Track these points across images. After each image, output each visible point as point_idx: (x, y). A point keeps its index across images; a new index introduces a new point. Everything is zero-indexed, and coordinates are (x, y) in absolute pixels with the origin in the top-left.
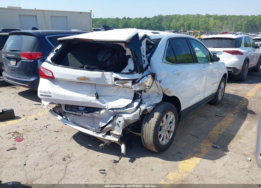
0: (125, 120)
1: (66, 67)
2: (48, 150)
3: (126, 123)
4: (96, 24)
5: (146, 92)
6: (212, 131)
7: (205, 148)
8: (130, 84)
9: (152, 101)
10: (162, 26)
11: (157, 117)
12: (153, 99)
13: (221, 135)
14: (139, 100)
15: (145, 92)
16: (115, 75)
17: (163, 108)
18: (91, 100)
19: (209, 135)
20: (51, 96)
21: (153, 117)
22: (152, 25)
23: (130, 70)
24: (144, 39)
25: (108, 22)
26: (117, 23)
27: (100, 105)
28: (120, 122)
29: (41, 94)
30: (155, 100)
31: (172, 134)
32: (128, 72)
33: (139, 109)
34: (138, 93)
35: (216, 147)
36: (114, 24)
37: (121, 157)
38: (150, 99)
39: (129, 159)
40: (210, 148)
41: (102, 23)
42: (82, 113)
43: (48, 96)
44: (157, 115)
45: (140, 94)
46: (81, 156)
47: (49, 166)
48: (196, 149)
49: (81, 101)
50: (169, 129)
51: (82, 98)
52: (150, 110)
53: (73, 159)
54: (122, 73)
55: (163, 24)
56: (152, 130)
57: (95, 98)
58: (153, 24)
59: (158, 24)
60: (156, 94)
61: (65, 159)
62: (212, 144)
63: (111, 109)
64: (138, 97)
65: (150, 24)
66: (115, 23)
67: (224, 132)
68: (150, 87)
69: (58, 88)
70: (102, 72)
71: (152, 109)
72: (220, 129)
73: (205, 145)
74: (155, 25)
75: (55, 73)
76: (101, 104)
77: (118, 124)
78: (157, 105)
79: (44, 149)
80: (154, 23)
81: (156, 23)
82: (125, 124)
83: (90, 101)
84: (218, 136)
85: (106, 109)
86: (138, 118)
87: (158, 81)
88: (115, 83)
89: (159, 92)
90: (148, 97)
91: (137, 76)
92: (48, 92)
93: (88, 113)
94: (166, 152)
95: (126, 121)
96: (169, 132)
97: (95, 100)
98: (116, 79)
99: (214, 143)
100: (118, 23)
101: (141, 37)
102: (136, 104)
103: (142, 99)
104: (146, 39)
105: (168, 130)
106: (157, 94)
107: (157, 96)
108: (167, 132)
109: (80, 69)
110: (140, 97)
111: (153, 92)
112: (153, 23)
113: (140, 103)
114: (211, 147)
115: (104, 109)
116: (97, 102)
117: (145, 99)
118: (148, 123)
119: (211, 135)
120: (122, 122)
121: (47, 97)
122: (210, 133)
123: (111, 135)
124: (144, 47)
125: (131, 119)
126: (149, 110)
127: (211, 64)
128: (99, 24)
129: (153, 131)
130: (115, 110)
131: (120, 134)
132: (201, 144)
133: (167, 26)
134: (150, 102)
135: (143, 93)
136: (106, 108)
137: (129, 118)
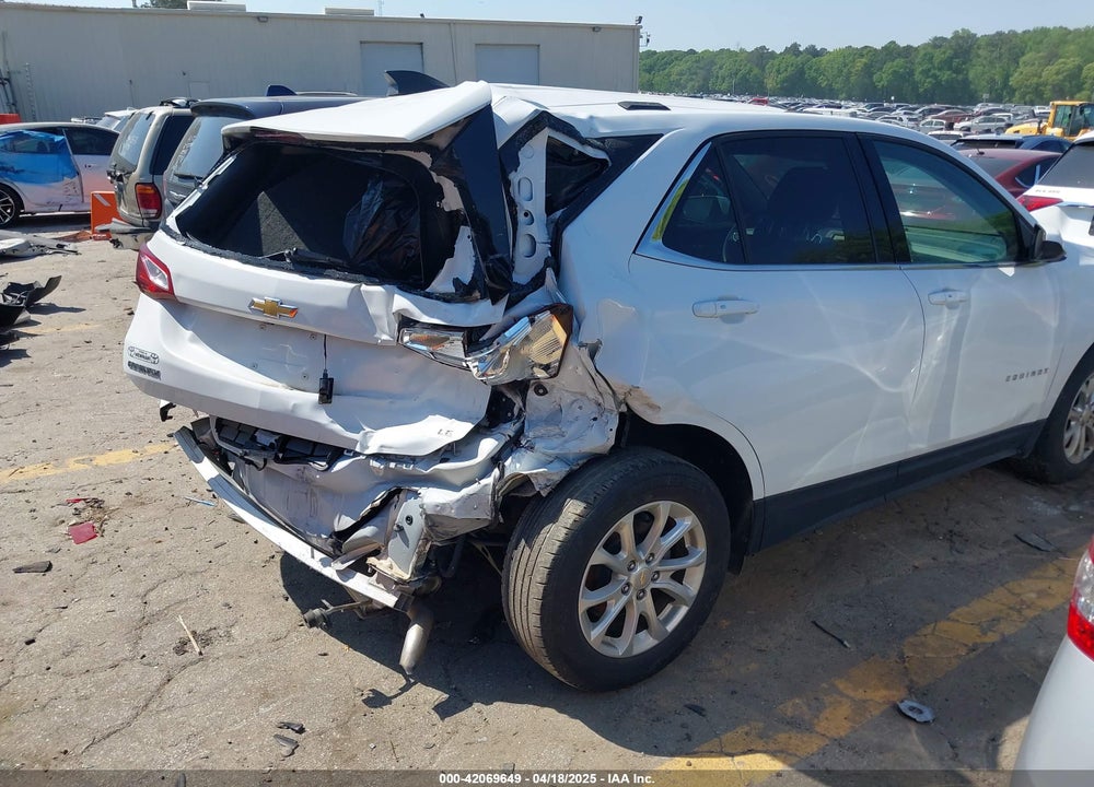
0: (428, 517)
1: (220, 255)
2: (152, 596)
3: (432, 530)
4: (669, 75)
5: (546, 392)
6: (943, 625)
7: (845, 710)
8: (455, 347)
9: (566, 442)
10: (966, 82)
11: (571, 521)
12: (570, 431)
13: (981, 650)
14: (510, 429)
15: (541, 391)
16: (401, 302)
17: (616, 478)
18: (295, 405)
19: (911, 639)
20: (157, 374)
21: (554, 518)
22: (917, 77)
23: (457, 282)
24: (530, 136)
25: (721, 68)
26: (756, 71)
27: (333, 432)
28: (409, 520)
29: (132, 360)
30: (579, 437)
31: (684, 610)
32: (451, 289)
33: (496, 472)
34: (509, 396)
35: (910, 714)
36: (744, 76)
37: (415, 683)
38: (558, 431)
39: (437, 696)
40: (876, 713)
41: (693, 71)
42: (265, 461)
43: (149, 371)
44: (573, 510)
45: (518, 402)
46: (257, 641)
47: (110, 663)
48: (792, 707)
49: (257, 407)
50: (664, 583)
51: (263, 394)
52: (548, 480)
53: (218, 649)
54: (429, 296)
55: (971, 75)
56: (539, 580)
57: (316, 396)
58: (923, 72)
59: (945, 76)
60: (591, 410)
61: (187, 648)
62: (895, 694)
63: (376, 456)
64: (509, 414)
65: (911, 73)
66: (749, 73)
67: (1004, 640)
68: (552, 371)
69: (192, 340)
70: (352, 285)
71: (557, 478)
72: (996, 620)
73: (859, 694)
74: (935, 77)
75: (179, 276)
76: (337, 427)
77: (401, 529)
78: (594, 460)
79: (141, 590)
80: (929, 70)
81: (940, 69)
82: (428, 534)
83: (292, 411)
84: (958, 656)
85: (357, 454)
86: (484, 514)
87: (582, 345)
88: (406, 339)
89: (601, 401)
90: (555, 417)
91: (483, 312)
92: (149, 355)
93: (284, 461)
94: (639, 692)
95: (433, 521)
96: (661, 598)
97: (315, 407)
98: (406, 322)
99: (912, 690)
100: (763, 70)
101: (515, 124)
102: (488, 446)
103: (523, 422)
104: (546, 133)
105: (653, 590)
106: (594, 408)
107: (595, 419)
108: (648, 599)
109: (270, 267)
110: (519, 416)
111: (579, 397)
112: (926, 73)
113: (513, 445)
114: (886, 707)
115: (349, 451)
116: (323, 418)
117: (534, 424)
118: (530, 544)
119: (922, 644)
120: (419, 521)
121: (146, 376)
122: (929, 629)
123: (371, 575)
124: (531, 175)
125: (453, 513)
126: (542, 481)
127: (1009, 271)
128: (681, 74)
129: (541, 587)
130: (392, 465)
131: (406, 577)
132: (836, 682)
133: (993, 80)
134: (556, 442)
135: (531, 394)
136: (358, 449)
137: (443, 506)
